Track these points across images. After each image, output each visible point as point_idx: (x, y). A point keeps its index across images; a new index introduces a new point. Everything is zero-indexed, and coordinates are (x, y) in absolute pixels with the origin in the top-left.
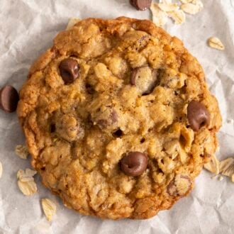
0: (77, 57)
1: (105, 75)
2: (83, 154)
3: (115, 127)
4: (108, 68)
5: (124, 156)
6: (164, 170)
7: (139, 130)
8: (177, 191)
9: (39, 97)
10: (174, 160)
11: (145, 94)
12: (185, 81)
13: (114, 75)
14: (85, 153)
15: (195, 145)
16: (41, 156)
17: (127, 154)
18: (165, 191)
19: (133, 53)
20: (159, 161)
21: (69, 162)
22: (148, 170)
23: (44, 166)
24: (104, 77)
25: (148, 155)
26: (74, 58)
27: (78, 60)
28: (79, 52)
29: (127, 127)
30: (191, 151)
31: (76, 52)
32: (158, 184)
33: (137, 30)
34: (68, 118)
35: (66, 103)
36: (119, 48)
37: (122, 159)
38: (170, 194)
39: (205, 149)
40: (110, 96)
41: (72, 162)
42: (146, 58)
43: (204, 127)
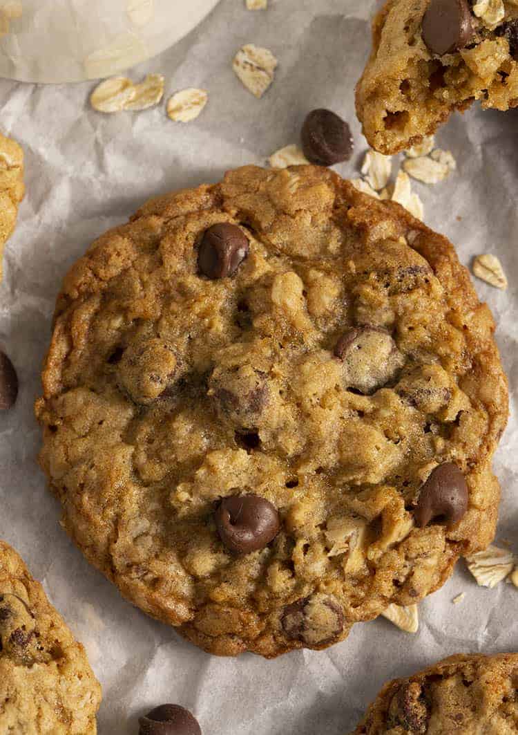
0: (254, 233)
1: (289, 302)
2: (150, 441)
3: (248, 422)
4: (304, 293)
5: (235, 493)
6: (298, 567)
7: (297, 457)
8: (302, 627)
9: (125, 271)
10: (330, 558)
11: (354, 390)
12: (460, 412)
13: (309, 312)
14: (156, 443)
15: (394, 553)
16: (61, 398)
17: (244, 493)
18: (279, 613)
19: (374, 288)
20: (301, 543)
21: (113, 442)
22: (266, 551)
23: (58, 423)
24: (285, 305)
25: (284, 520)
26: (247, 233)
27: (253, 241)
28: (264, 225)
29: (274, 437)
30: (380, 560)
31: (259, 223)
32: (270, 590)
33: (412, 246)
34: (160, 348)
35: (176, 315)
36: (352, 264)
37: (227, 498)
38: (284, 626)
39: (411, 574)
40: (276, 353)
41: (117, 444)
42: (396, 314)
43: (441, 528)
